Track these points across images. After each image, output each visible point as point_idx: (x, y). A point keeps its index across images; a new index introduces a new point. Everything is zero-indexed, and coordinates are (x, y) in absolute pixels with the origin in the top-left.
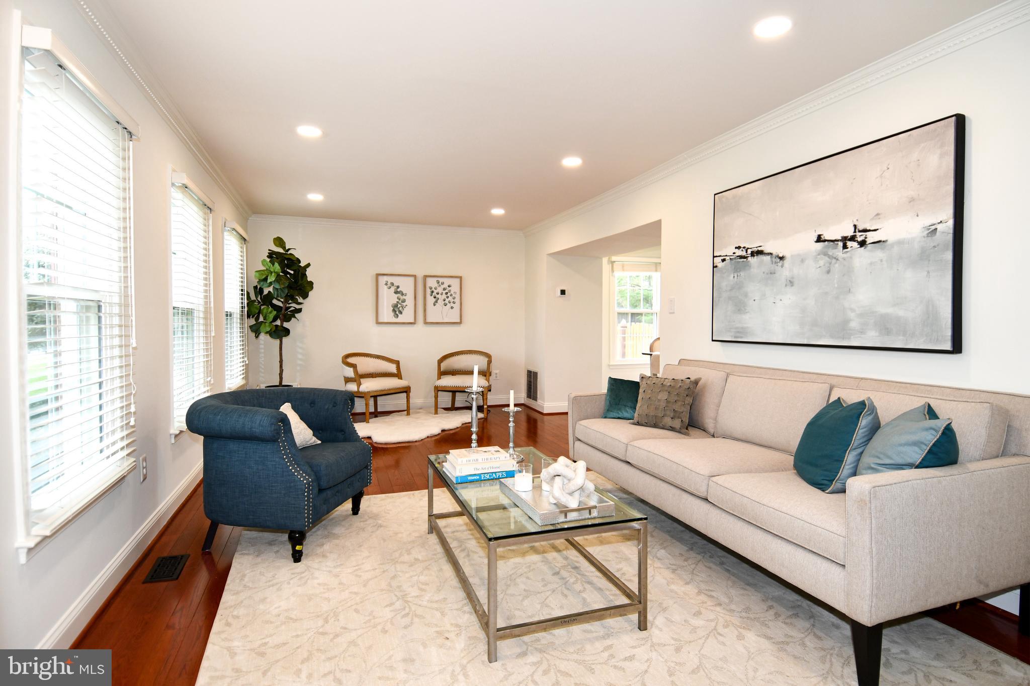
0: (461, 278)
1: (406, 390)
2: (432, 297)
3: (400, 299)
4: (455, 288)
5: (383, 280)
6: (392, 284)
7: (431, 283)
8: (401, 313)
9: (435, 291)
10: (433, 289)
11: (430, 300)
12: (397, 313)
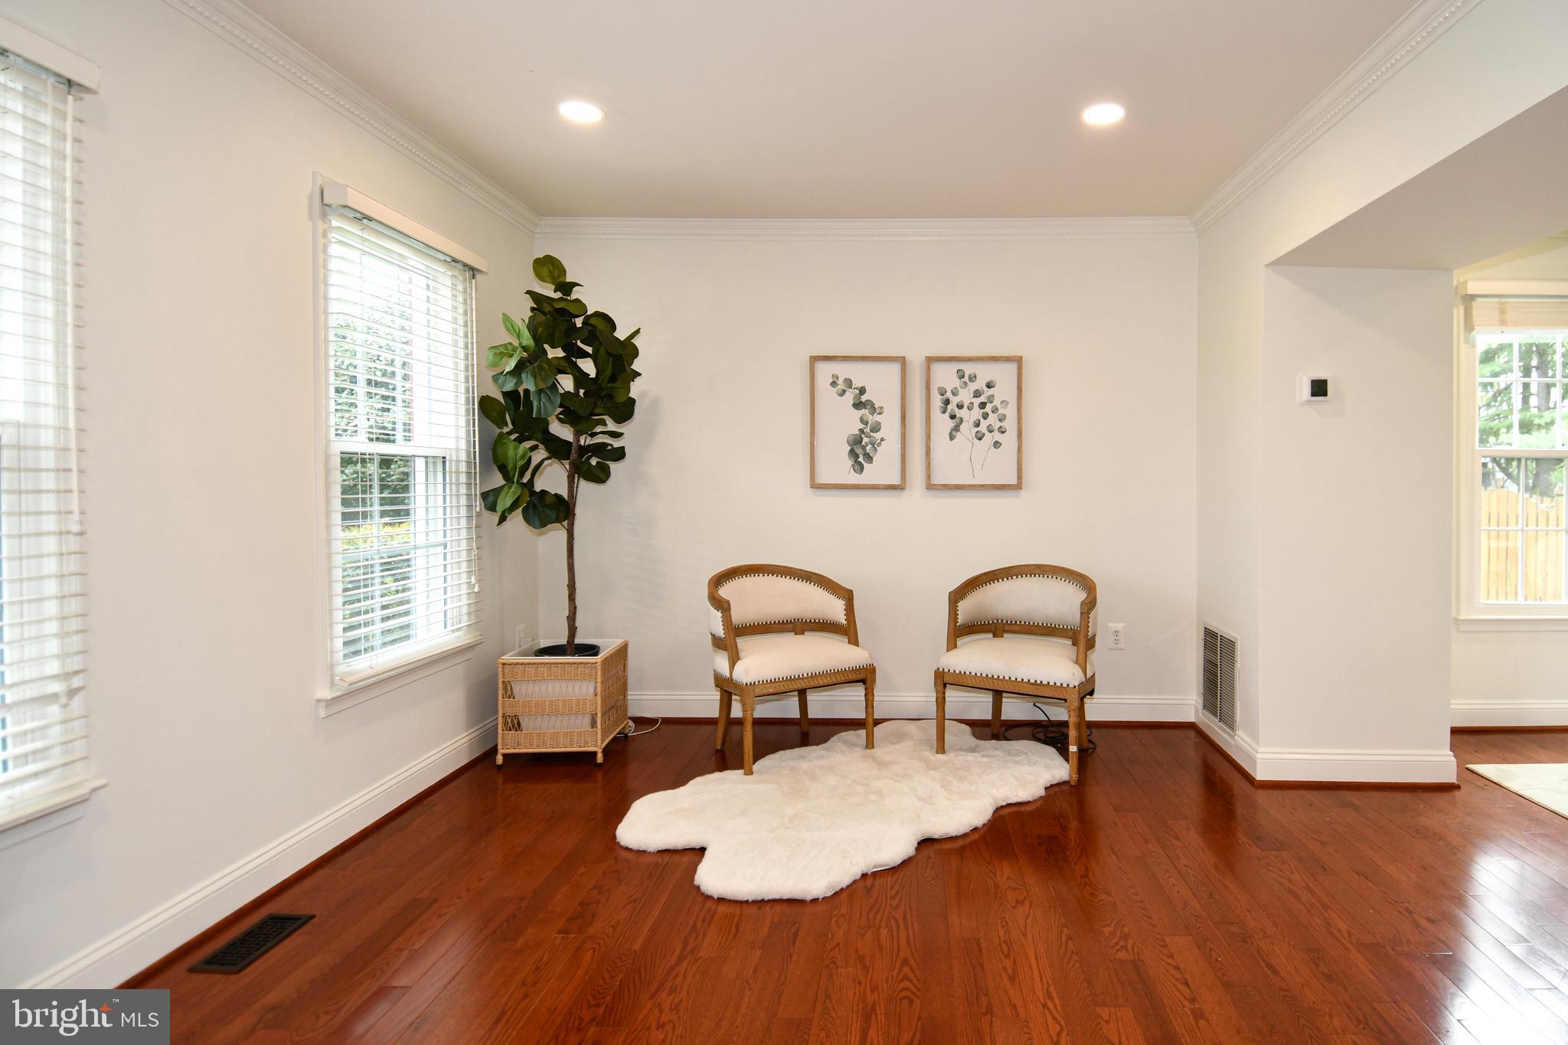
0: (1019, 360)
1: (864, 677)
2: (947, 414)
3: (866, 423)
4: (1004, 391)
5: (825, 371)
6: (849, 383)
7: (945, 377)
8: (869, 458)
9: (954, 400)
10: (949, 395)
11: (942, 424)
12: (861, 459)
